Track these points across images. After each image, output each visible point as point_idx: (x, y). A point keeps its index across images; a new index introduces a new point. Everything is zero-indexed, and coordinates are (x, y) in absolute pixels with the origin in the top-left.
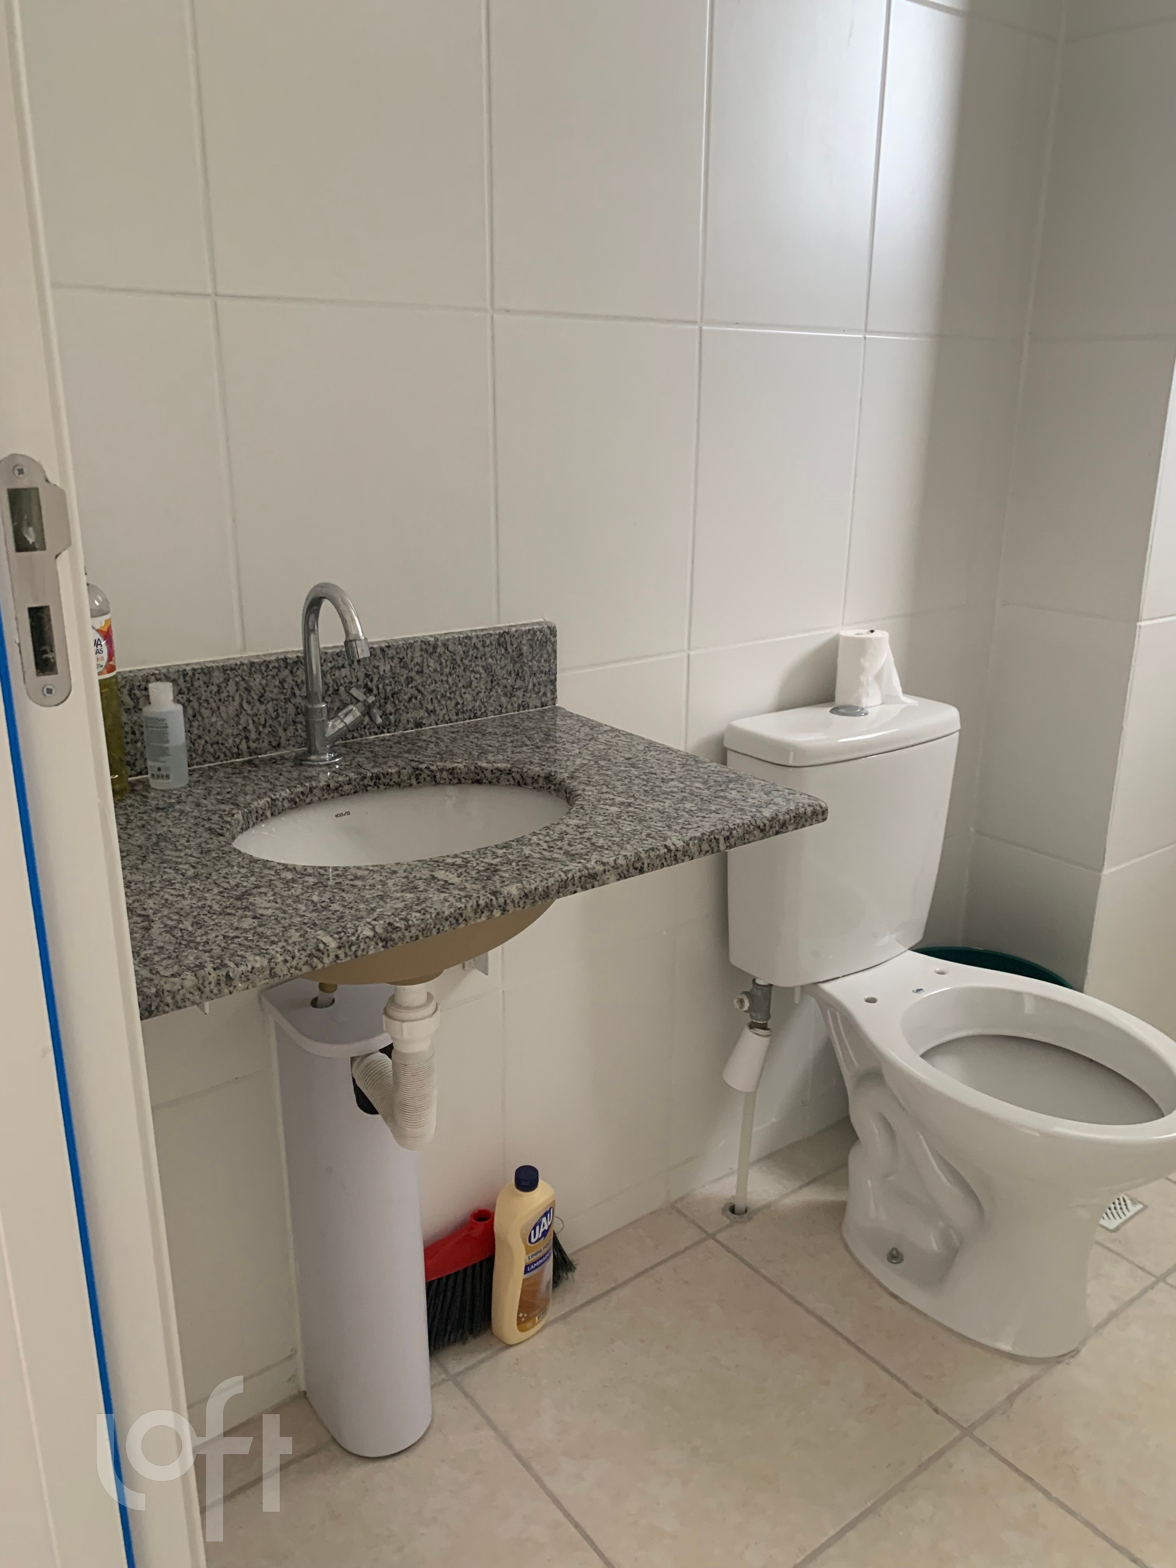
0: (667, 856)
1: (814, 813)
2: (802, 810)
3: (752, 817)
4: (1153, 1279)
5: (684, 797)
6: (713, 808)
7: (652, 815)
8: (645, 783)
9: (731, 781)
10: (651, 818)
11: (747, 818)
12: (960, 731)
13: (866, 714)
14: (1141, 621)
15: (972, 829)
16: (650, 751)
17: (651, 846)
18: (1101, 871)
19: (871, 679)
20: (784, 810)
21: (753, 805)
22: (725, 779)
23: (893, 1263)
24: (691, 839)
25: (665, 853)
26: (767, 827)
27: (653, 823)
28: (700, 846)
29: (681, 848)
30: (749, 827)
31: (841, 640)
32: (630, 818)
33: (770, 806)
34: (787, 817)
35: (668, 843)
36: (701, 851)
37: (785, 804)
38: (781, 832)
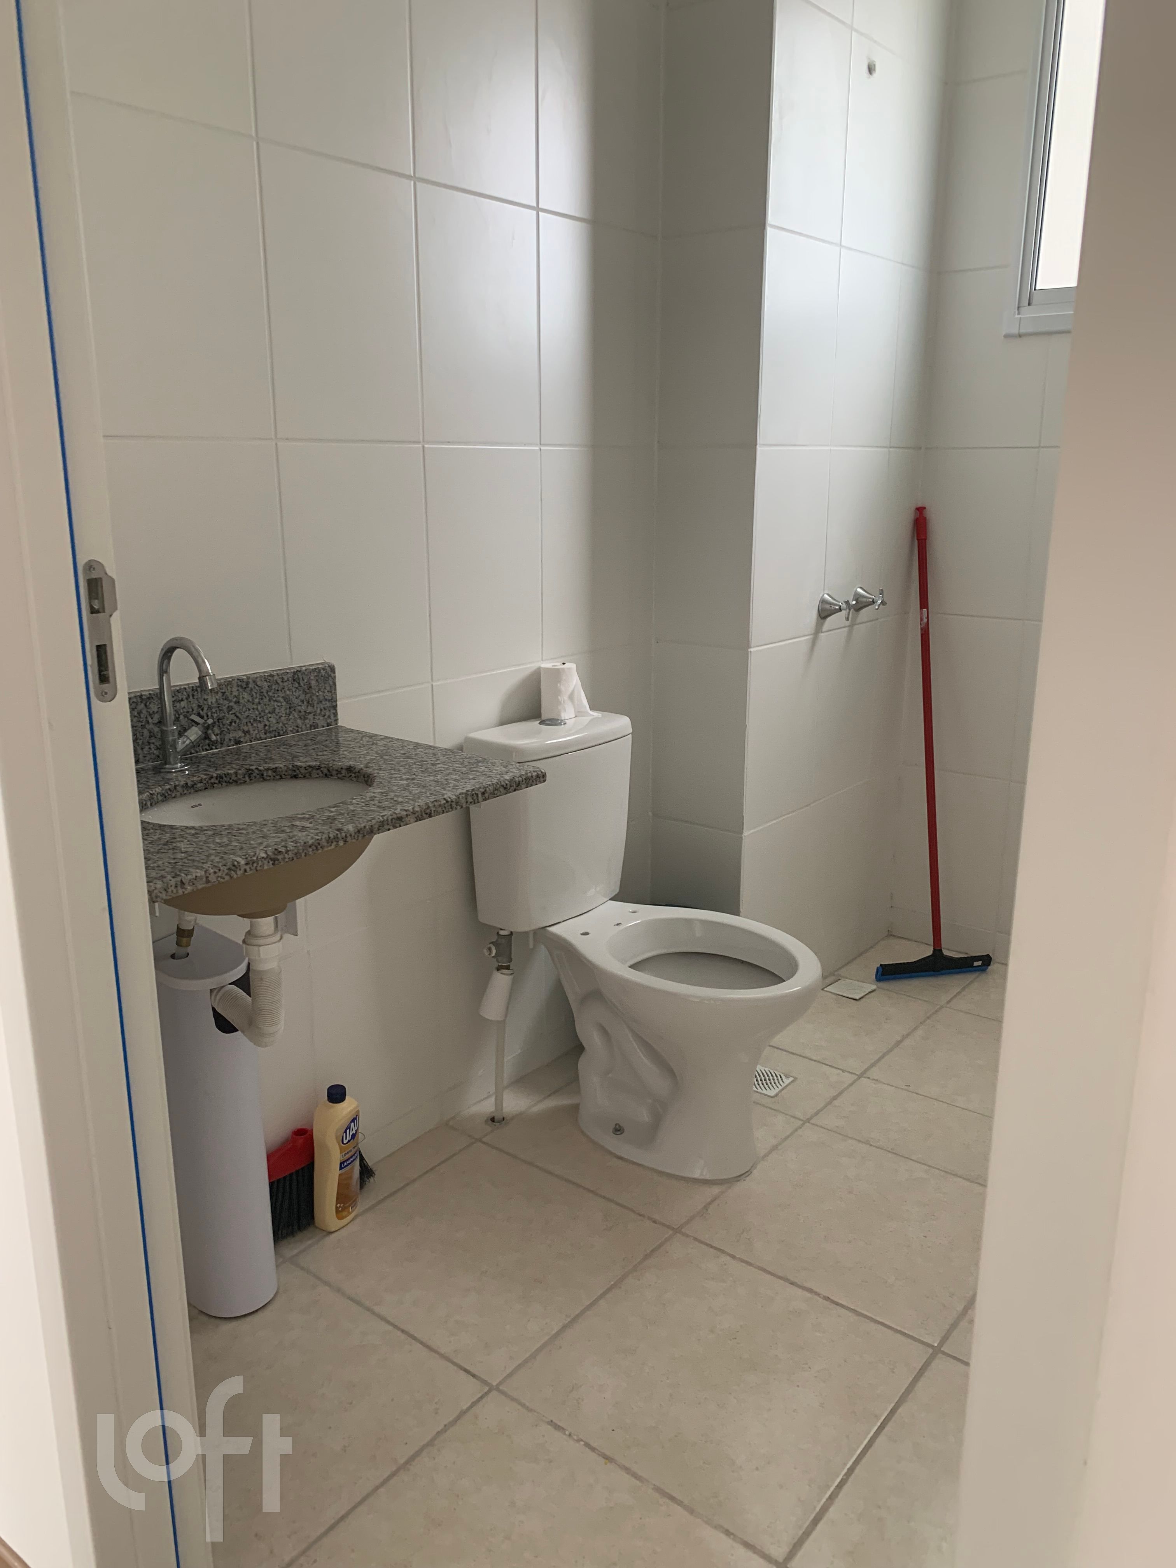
0: (446, 805)
1: (538, 776)
2: (529, 775)
3: (498, 780)
4: (801, 1122)
5: (450, 772)
6: (471, 777)
7: (430, 784)
8: (420, 767)
9: (480, 762)
10: (430, 785)
11: (495, 781)
12: (632, 733)
13: (565, 724)
14: (751, 647)
15: (650, 813)
16: (418, 748)
17: (435, 799)
18: (742, 833)
19: (566, 698)
20: (518, 775)
21: (497, 774)
22: (475, 761)
23: (617, 1134)
24: (460, 794)
25: (444, 804)
26: (508, 786)
27: (432, 788)
28: (466, 799)
29: (454, 800)
30: (496, 786)
31: (542, 670)
32: (416, 786)
33: (508, 773)
34: (520, 779)
35: (445, 796)
36: (467, 802)
37: (518, 772)
38: (518, 790)
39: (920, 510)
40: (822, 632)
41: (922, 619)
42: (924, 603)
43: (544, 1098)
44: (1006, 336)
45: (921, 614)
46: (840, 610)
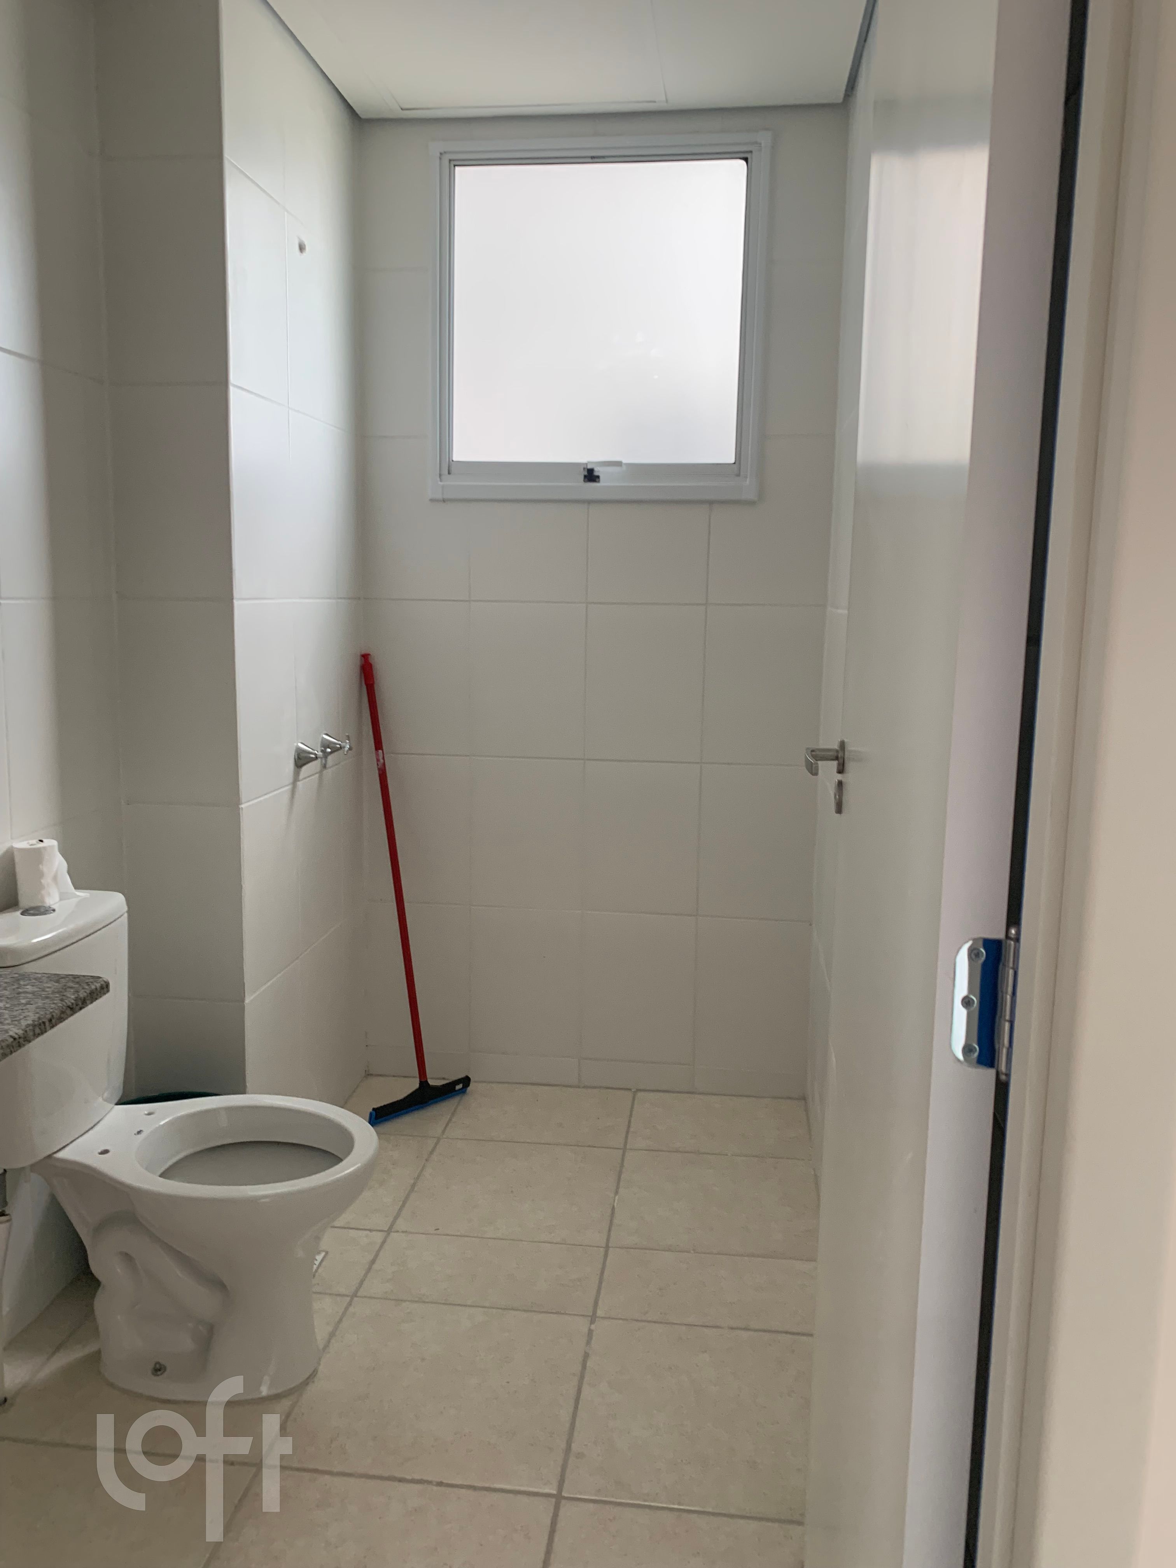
0: (14, 1044)
1: (102, 987)
2: (93, 987)
4: (348, 1299)
9: (19, 980)
11: (56, 1002)
12: (127, 912)
13: (53, 911)
14: (242, 804)
18: (243, 1001)
19: (49, 881)
23: (158, 1375)
25: (12, 1042)
26: (74, 1006)
29: (22, 1036)
30: (60, 1008)
31: (16, 853)
34: (85, 995)
35: (11, 1033)
38: (83, 1007)
39: (365, 657)
40: (299, 781)
41: (378, 760)
42: (378, 745)
43: (48, 1359)
44: (432, 500)
45: (377, 755)
46: (316, 758)
